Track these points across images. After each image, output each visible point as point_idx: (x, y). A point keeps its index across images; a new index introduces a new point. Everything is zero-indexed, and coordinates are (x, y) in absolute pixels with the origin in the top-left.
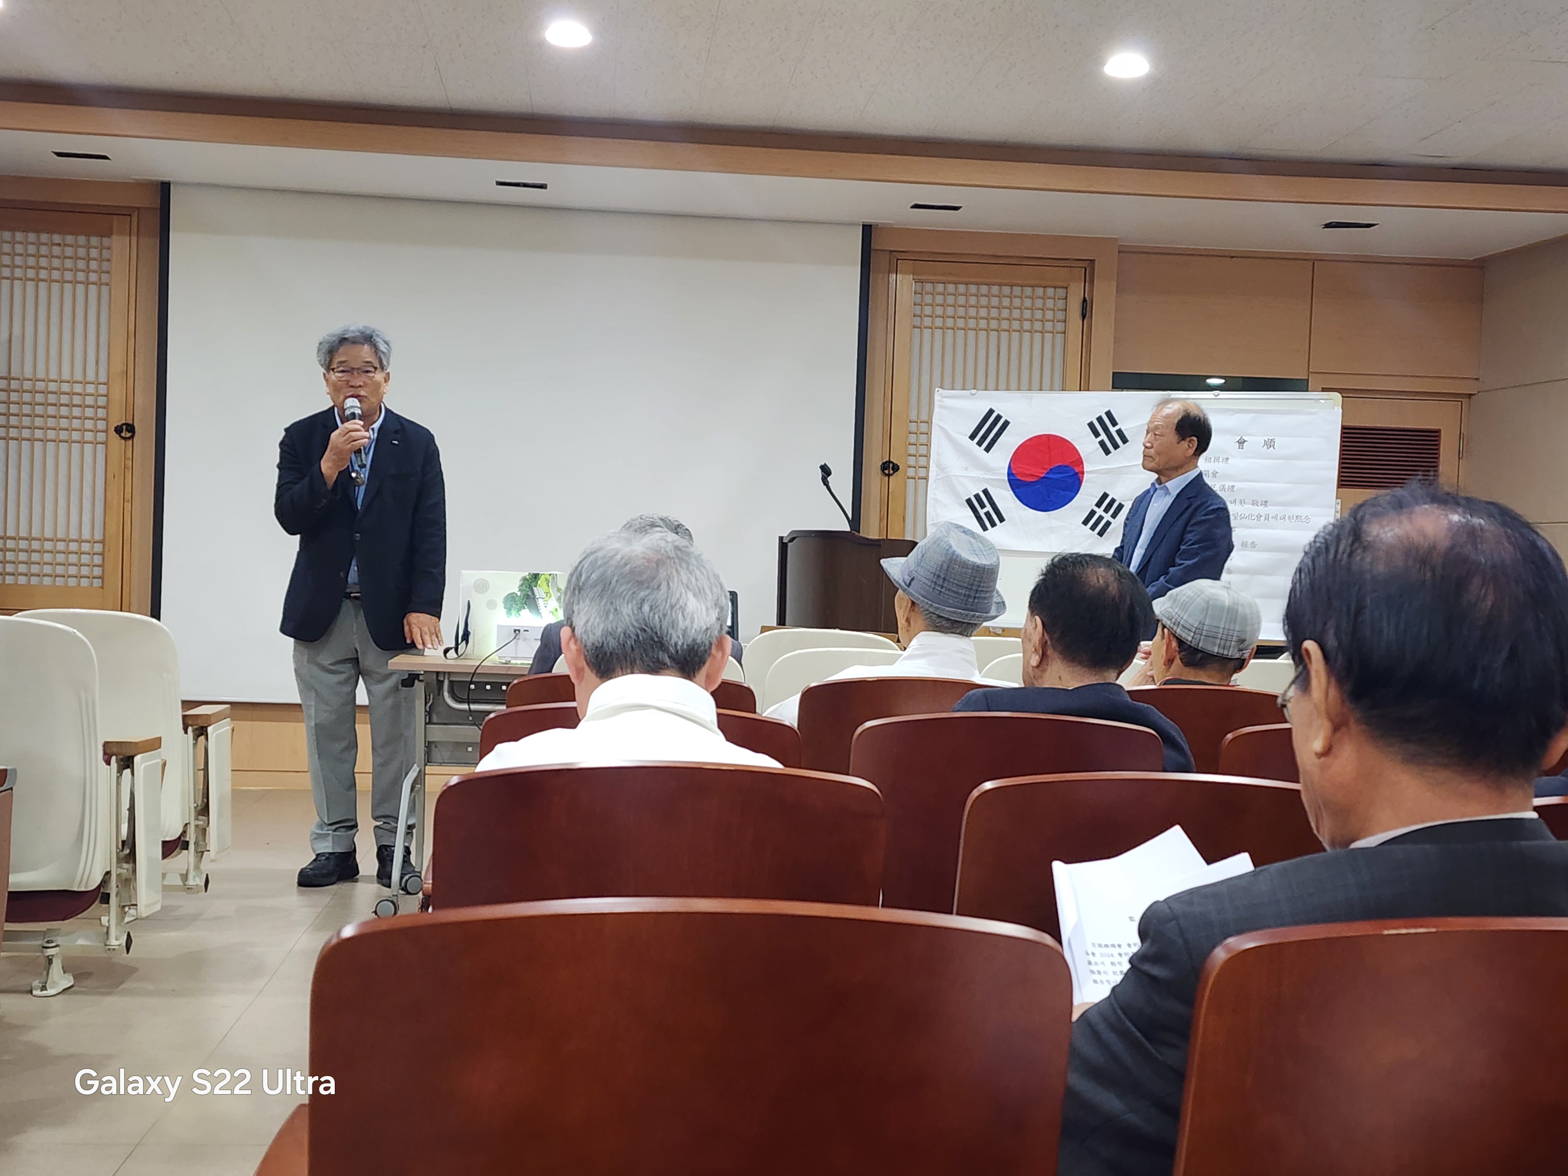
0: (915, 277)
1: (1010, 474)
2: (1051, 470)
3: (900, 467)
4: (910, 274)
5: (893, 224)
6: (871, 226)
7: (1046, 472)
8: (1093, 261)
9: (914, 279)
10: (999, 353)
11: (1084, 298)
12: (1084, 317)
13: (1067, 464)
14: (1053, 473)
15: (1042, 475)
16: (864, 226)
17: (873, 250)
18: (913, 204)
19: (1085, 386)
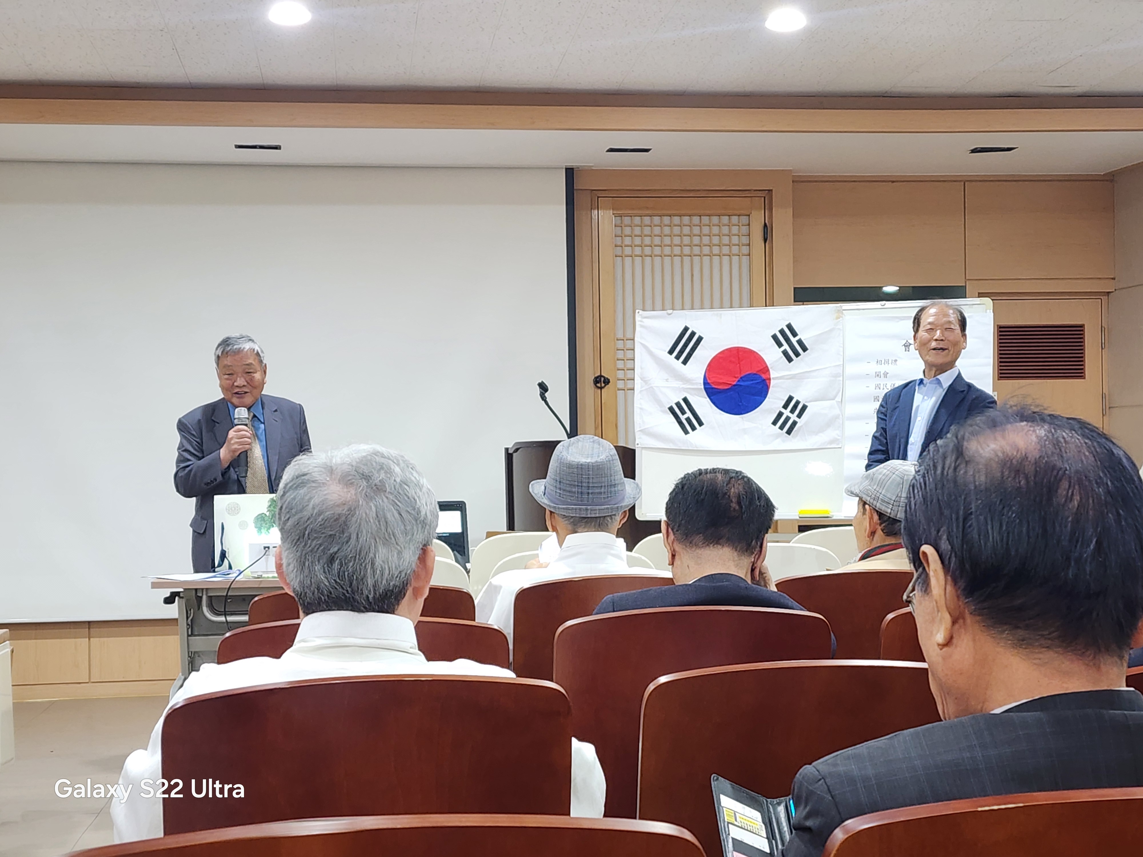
0: (615, 212)
1: (705, 383)
2: (741, 378)
3: (611, 380)
4: (610, 209)
5: (592, 166)
6: (573, 169)
7: (737, 380)
8: (770, 191)
9: (613, 214)
10: (692, 275)
11: (765, 224)
12: (765, 240)
13: (755, 372)
14: (743, 381)
15: (735, 383)
16: (566, 169)
17: (576, 190)
18: (608, 148)
19: (770, 302)
